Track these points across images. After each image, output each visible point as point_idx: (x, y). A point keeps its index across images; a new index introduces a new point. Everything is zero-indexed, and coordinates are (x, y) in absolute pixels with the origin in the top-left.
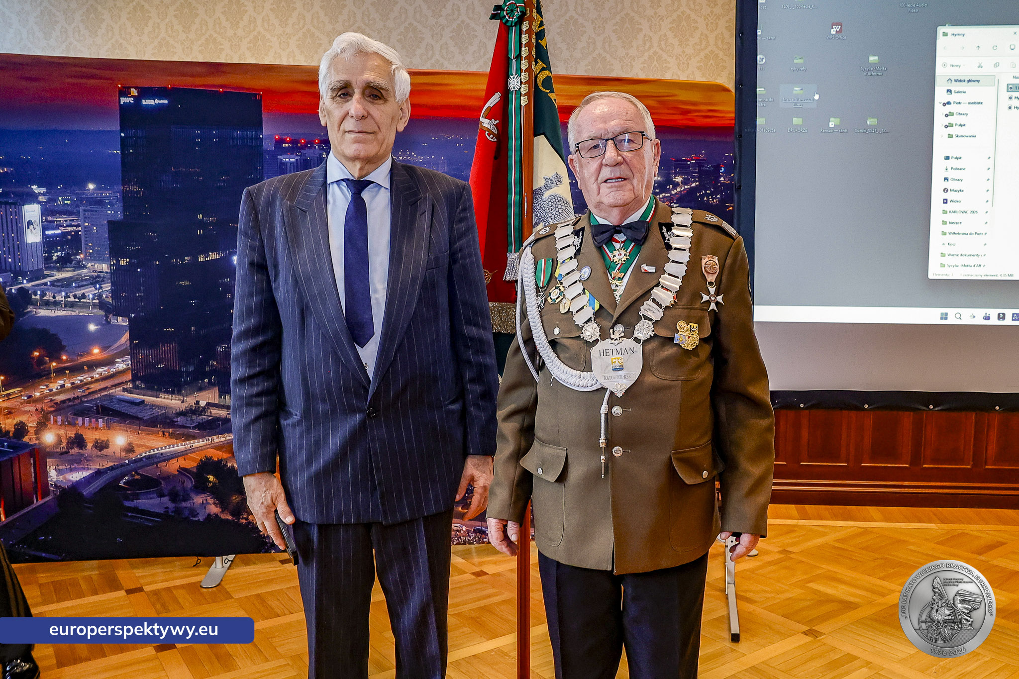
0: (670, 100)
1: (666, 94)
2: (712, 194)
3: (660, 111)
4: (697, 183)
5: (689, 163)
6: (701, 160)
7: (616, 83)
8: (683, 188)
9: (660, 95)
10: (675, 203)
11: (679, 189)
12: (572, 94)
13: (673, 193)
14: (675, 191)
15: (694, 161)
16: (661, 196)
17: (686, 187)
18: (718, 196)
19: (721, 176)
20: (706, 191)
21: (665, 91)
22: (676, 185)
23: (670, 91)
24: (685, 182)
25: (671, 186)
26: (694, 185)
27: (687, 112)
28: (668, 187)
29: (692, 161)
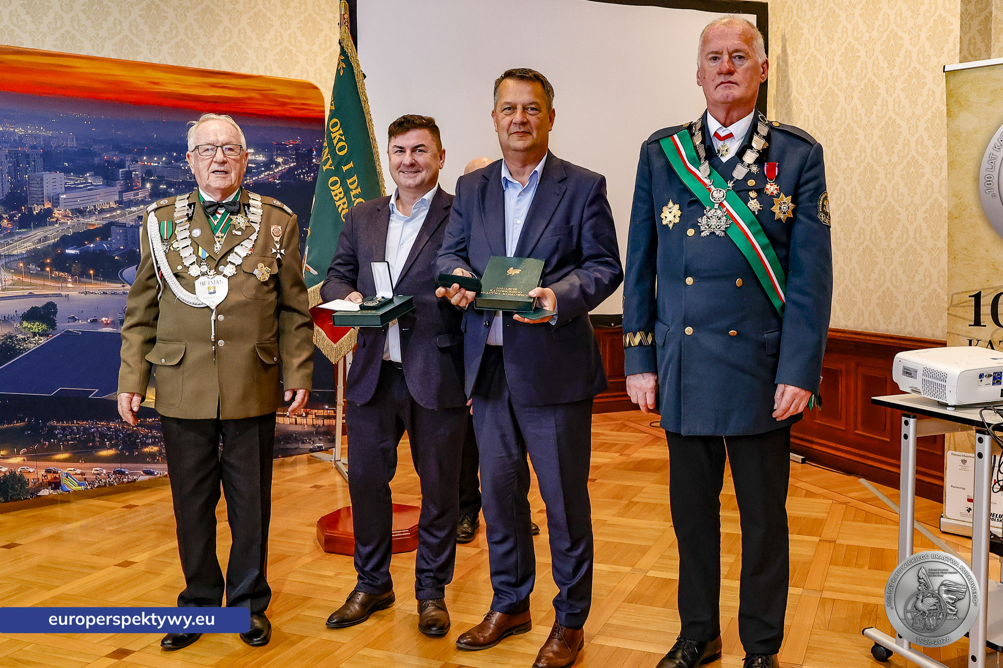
0: (268, 93)
1: (265, 89)
2: (307, 173)
3: (262, 102)
4: (295, 164)
5: (287, 147)
6: (297, 144)
7: (223, 76)
8: (284, 167)
9: (262, 89)
10: (278, 180)
11: (280, 168)
12: (185, 83)
13: (276, 171)
14: (278, 170)
15: (292, 146)
16: (266, 174)
17: (286, 166)
18: (312, 175)
19: (313, 158)
20: (302, 171)
21: (265, 86)
22: (278, 165)
23: (269, 86)
24: (285, 162)
25: (274, 166)
26: (292, 165)
27: (283, 104)
28: (271, 166)
29: (290, 145)
